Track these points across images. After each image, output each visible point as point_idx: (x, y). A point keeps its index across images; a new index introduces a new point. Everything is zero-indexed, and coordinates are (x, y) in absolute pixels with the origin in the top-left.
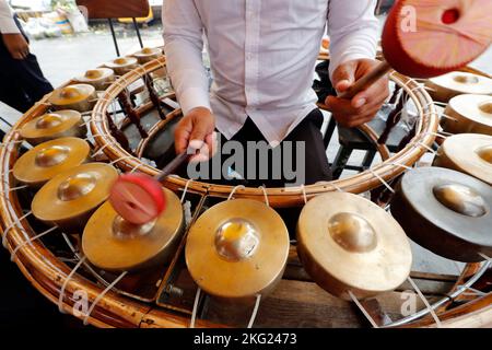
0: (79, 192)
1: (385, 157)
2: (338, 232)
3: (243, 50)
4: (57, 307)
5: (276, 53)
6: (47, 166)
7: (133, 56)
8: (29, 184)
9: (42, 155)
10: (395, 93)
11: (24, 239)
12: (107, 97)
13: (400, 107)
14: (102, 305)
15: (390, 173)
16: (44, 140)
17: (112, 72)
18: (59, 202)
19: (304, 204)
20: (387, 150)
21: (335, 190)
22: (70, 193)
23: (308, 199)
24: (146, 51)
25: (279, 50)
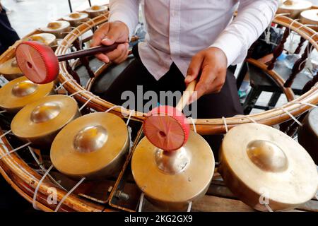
0: (47, 117)
1: (289, 98)
2: (255, 155)
3: (168, 9)
4: (31, 204)
5: (196, 11)
6: (21, 96)
7: (84, 12)
8: (7, 109)
9: (17, 87)
10: (300, 45)
11: (5, 152)
12: (65, 43)
13: (305, 56)
14: (67, 204)
15: (298, 110)
16: (17, 76)
17: (69, 24)
18: (31, 123)
19: (225, 132)
20: (292, 92)
21: (251, 122)
22: (40, 117)
23: (229, 129)
24: (95, 8)
25: (198, 9)
